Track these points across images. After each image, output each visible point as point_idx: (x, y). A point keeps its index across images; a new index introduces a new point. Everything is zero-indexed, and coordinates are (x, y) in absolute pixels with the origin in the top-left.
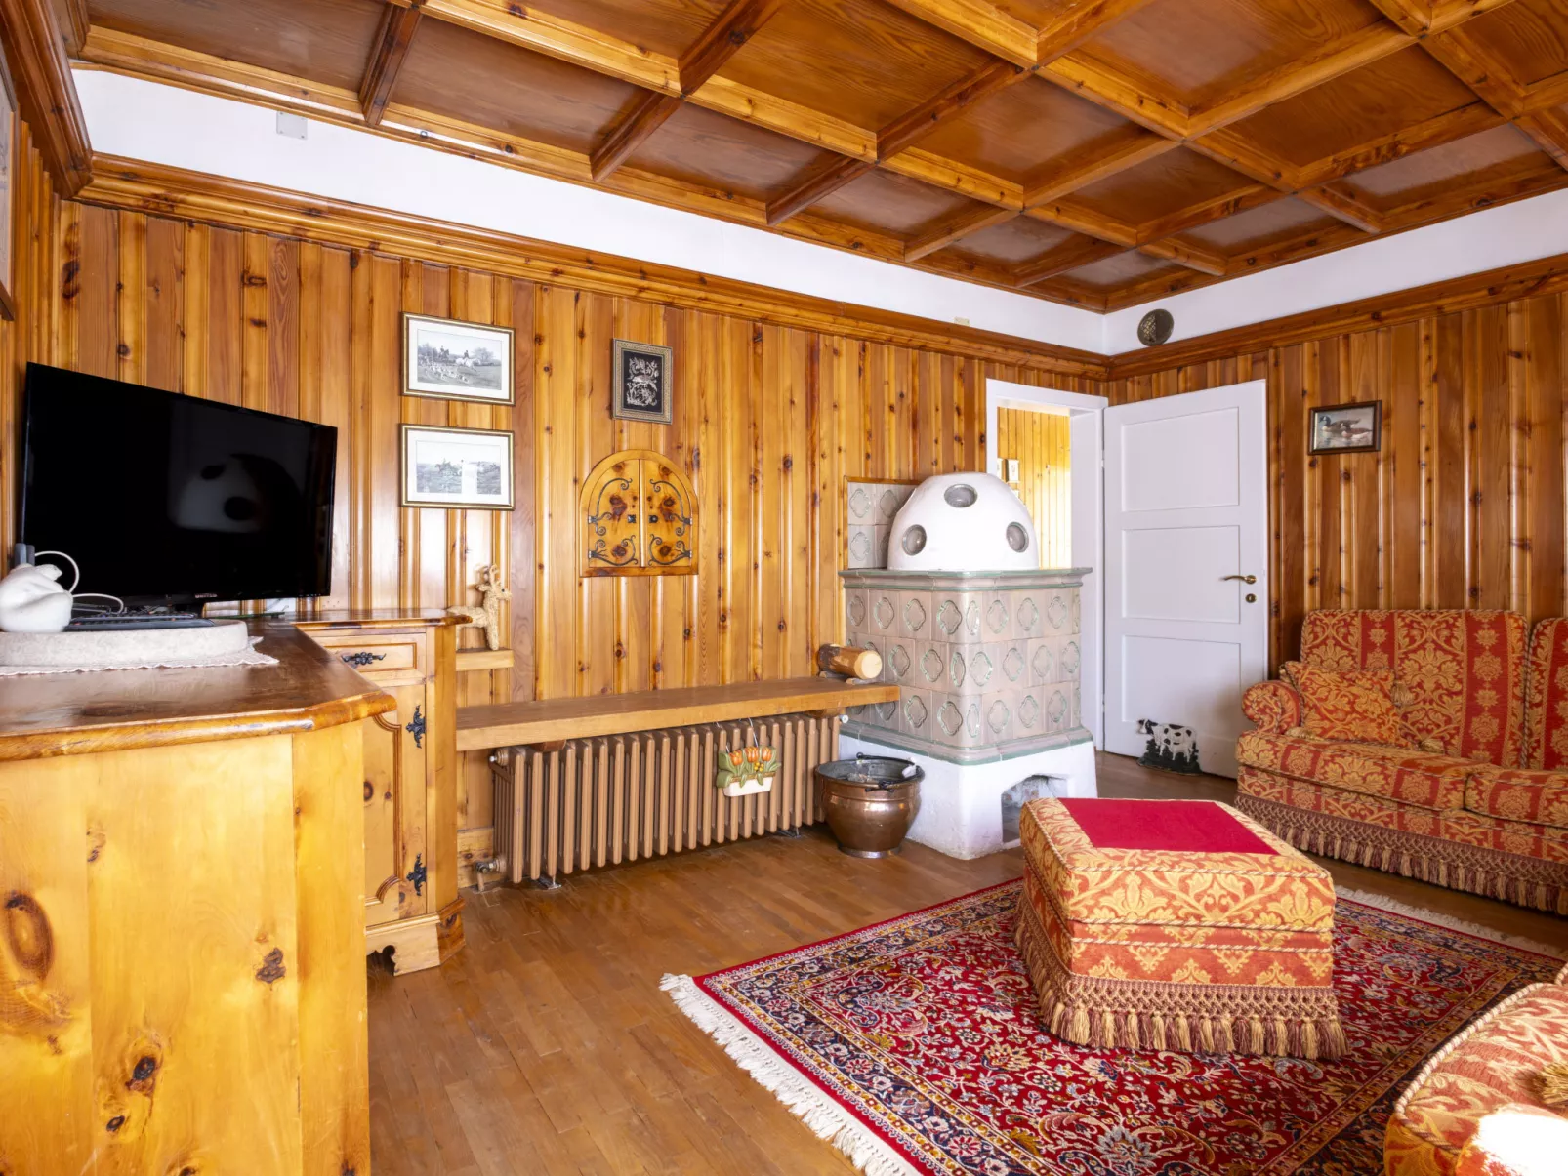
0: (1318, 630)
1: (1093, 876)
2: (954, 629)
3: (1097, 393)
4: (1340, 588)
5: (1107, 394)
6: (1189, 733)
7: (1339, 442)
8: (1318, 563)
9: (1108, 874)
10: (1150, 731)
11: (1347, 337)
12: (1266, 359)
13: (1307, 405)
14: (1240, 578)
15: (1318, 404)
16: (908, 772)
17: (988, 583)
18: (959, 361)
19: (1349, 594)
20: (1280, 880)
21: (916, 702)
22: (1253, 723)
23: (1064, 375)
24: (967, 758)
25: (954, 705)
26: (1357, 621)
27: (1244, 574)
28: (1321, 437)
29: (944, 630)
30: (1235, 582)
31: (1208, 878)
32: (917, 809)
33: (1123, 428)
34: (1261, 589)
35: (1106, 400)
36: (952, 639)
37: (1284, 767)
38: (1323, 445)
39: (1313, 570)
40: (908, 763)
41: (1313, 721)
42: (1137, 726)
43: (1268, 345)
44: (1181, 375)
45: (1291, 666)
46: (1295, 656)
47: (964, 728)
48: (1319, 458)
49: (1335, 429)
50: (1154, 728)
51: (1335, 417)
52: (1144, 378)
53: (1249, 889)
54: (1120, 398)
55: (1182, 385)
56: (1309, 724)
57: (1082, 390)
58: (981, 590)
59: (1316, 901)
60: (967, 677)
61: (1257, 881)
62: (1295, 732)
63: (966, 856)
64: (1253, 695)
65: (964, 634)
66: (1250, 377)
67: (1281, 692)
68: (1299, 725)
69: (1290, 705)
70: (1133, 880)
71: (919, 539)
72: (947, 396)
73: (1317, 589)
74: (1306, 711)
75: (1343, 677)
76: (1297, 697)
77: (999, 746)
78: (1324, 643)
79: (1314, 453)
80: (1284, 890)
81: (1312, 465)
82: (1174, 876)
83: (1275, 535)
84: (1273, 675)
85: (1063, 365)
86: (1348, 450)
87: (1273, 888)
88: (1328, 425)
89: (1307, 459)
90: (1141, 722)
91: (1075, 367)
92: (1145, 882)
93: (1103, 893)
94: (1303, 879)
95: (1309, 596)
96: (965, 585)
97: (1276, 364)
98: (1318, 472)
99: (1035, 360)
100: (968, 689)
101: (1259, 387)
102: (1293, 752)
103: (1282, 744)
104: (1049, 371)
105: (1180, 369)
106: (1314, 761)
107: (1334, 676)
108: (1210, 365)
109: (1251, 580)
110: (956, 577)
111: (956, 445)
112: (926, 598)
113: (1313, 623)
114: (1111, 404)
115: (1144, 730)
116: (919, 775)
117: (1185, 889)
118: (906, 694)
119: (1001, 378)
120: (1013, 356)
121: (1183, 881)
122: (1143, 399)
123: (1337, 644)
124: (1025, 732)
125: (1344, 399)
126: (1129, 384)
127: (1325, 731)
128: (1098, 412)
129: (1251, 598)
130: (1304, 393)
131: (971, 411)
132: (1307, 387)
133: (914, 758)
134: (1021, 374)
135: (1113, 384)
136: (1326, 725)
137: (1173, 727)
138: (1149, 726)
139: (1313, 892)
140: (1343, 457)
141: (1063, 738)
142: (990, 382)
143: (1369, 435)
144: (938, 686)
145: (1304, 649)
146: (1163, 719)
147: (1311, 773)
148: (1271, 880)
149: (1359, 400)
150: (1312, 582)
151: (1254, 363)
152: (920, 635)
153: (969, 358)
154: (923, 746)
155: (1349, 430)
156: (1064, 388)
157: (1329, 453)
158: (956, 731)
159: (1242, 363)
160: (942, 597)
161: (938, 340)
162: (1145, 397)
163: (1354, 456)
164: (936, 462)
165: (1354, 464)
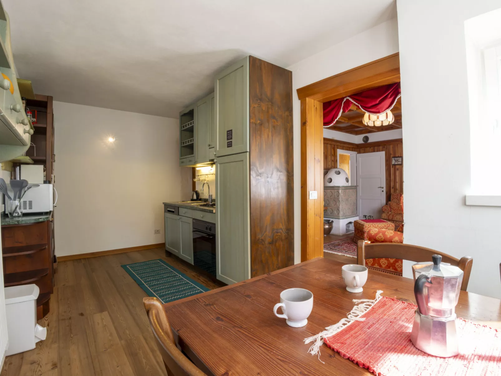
0: (393, 196)
1: (367, 226)
2: (338, 196)
3: (355, 151)
4: (397, 189)
5: (357, 151)
6: (372, 217)
7: (396, 163)
8: (393, 185)
9: (369, 225)
10: (365, 217)
11: (397, 145)
12: (385, 147)
13: (392, 156)
14: (381, 187)
15: (393, 156)
16: (330, 221)
17: (343, 188)
18: (333, 146)
19: (398, 190)
20: (389, 225)
21: (331, 210)
22: (383, 212)
23: (350, 148)
24: (341, 218)
25: (338, 210)
26: (399, 195)
27: (382, 187)
28: (393, 162)
29: (336, 196)
30: (380, 188)
31: (380, 225)
32: (333, 227)
33: (360, 158)
34: (384, 189)
35: (356, 153)
36: (338, 198)
37: (388, 218)
38: (394, 164)
39: (393, 186)
40: (330, 220)
41: (393, 211)
42: (363, 217)
43: (385, 145)
44: (371, 149)
45: (389, 202)
46: (390, 201)
47: (340, 213)
48: (393, 166)
49: (396, 161)
50: (366, 217)
51: (396, 159)
52: (364, 149)
53: (385, 226)
54: (359, 152)
55: (371, 151)
56: (392, 212)
57: (352, 151)
58: (343, 189)
59: (393, 227)
60: (341, 204)
61: (386, 225)
62: (390, 213)
63: (341, 235)
64: (384, 208)
65: (340, 197)
66: (382, 151)
67: (388, 207)
68: (391, 212)
69: (389, 209)
70: (372, 226)
71: (331, 180)
72: (331, 153)
73: (393, 189)
74: (392, 210)
75: (397, 204)
76: (390, 207)
77: (345, 216)
78: (394, 198)
79: (393, 165)
80: (389, 226)
81: (392, 167)
82: (376, 225)
83: (387, 180)
84: (387, 204)
85: (350, 146)
86: (398, 165)
87: (388, 225)
88: (395, 160)
89: (391, 166)
90: (364, 216)
91: (352, 146)
92: (373, 226)
93: (368, 228)
94: (391, 224)
95: (392, 190)
96: (340, 188)
97: (387, 148)
98: (393, 168)
99: (345, 145)
100: (341, 207)
101: (384, 153)
102: (390, 216)
103: (388, 215)
104: (348, 147)
105: (370, 148)
106: (393, 217)
107: (396, 204)
108: (375, 147)
109: (383, 188)
110: (339, 187)
111: (333, 162)
112: (333, 191)
113: (393, 195)
114: (358, 153)
115: (364, 217)
116: (332, 222)
117: (378, 226)
118: (329, 208)
119: (340, 149)
120: (342, 145)
121: (378, 225)
122: (363, 153)
123: (396, 198)
124: (349, 214)
125: (397, 156)
126: (361, 150)
127: (394, 213)
128: (355, 155)
129: (383, 191)
130: (391, 154)
131: (335, 155)
132: (391, 153)
133: (331, 219)
134: (343, 148)
135: (358, 149)
136: (394, 211)
137: (370, 216)
138: (365, 216)
139: (392, 226)
140: (397, 166)
141: (354, 215)
142: (338, 150)
143: (401, 162)
144: (335, 206)
145: (391, 200)
146: (368, 215)
147: (392, 219)
148: (387, 225)
149: (399, 156)
150: (393, 188)
151: (383, 148)
152: (332, 197)
153: (334, 145)
154: (332, 217)
155: (398, 161)
156: (350, 150)
157: (395, 165)
158: (338, 214)
159: (381, 147)
160: (336, 191)
161: (330, 142)
162: (364, 152)
163: (399, 166)
164: (329, 165)
165: (399, 167)
